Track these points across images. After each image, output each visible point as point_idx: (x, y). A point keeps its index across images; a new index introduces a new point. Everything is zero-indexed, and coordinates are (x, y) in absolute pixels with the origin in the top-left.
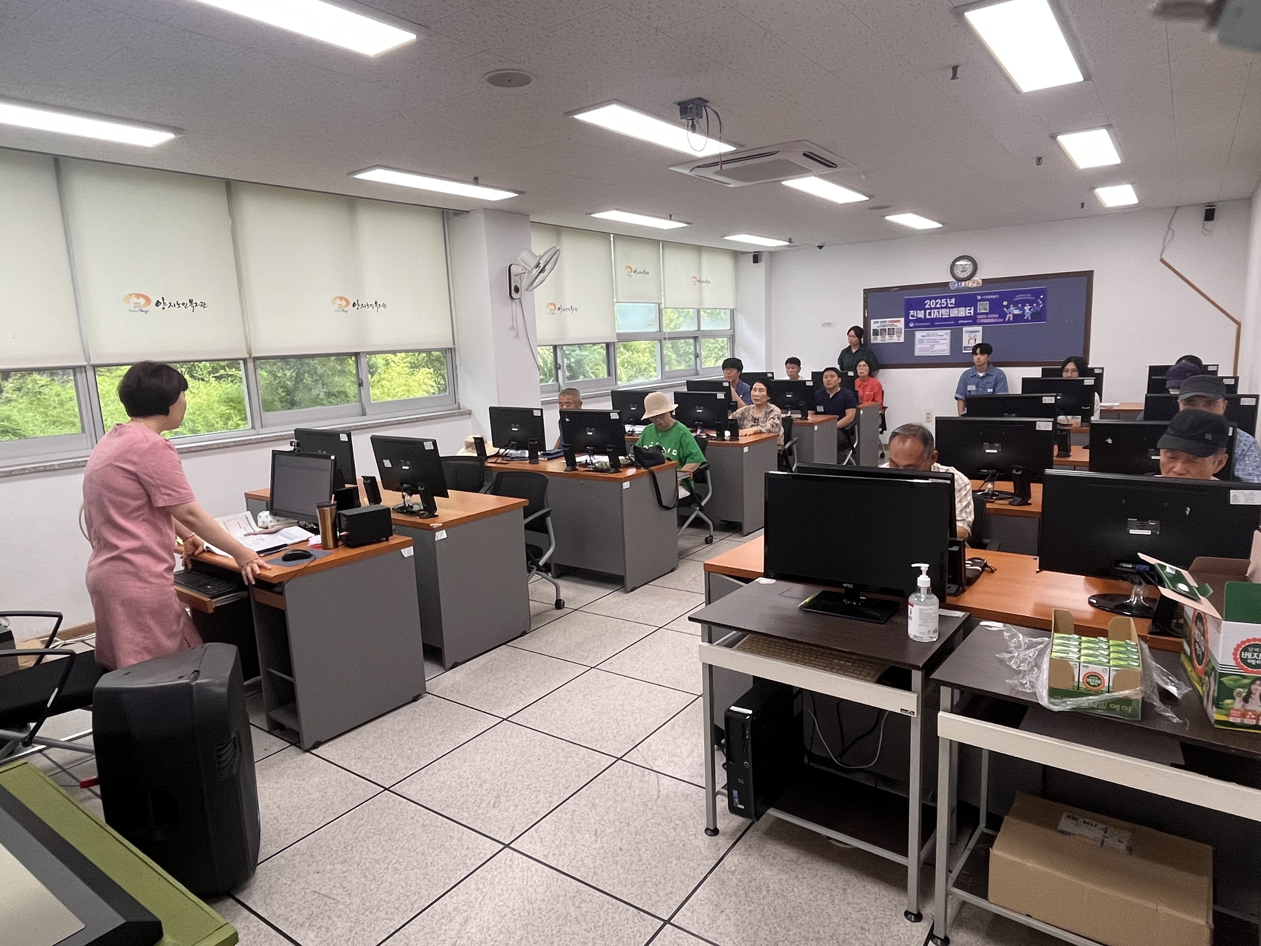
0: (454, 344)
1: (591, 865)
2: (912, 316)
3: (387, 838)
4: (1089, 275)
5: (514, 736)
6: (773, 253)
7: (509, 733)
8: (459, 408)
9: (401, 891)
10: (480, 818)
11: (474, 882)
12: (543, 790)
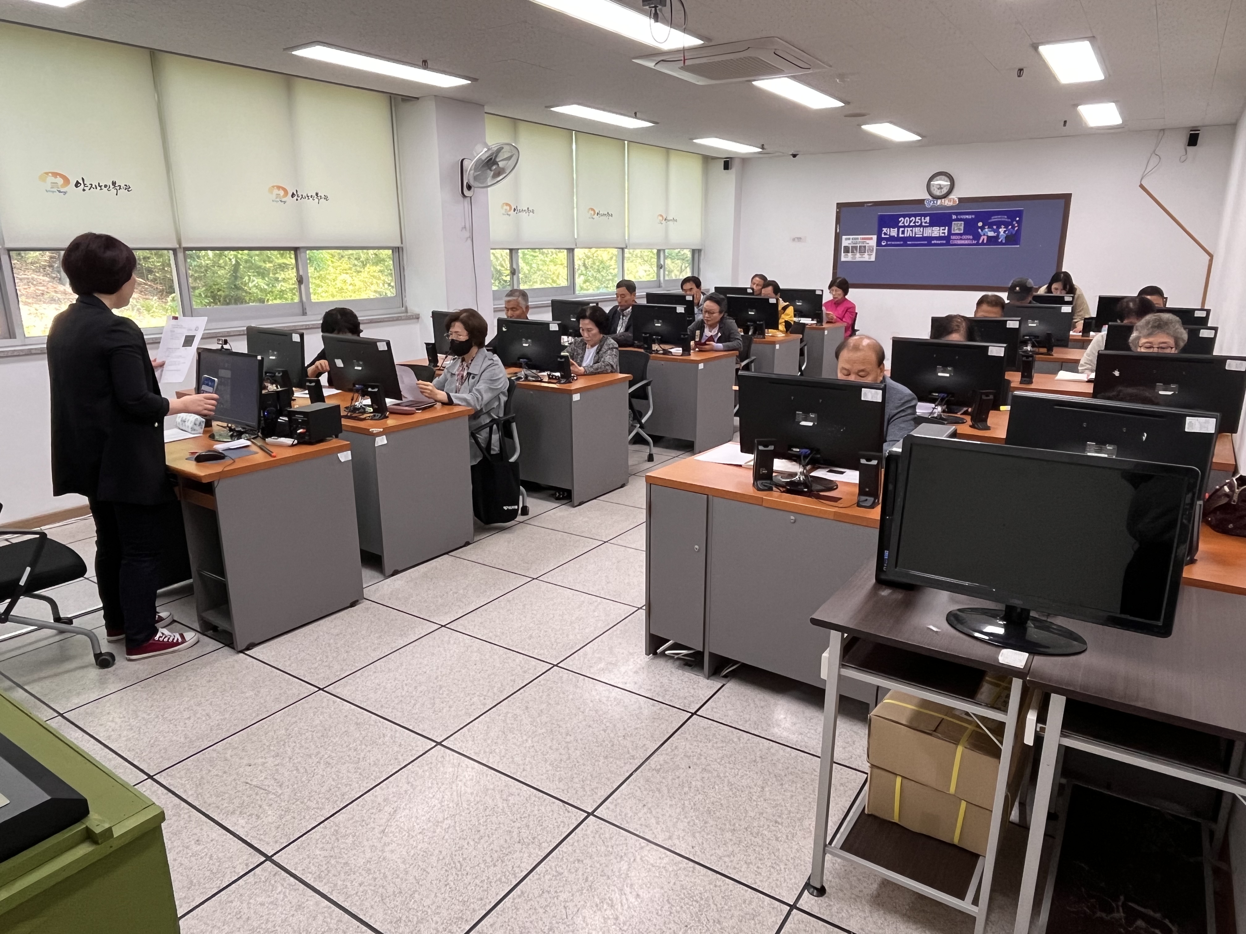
0: (402, 243)
1: (521, 762)
2: (885, 234)
3: (319, 735)
4: (1066, 198)
5: (452, 642)
6: (745, 160)
7: (446, 639)
8: (406, 311)
9: (333, 783)
10: (413, 718)
11: (405, 776)
12: (478, 693)
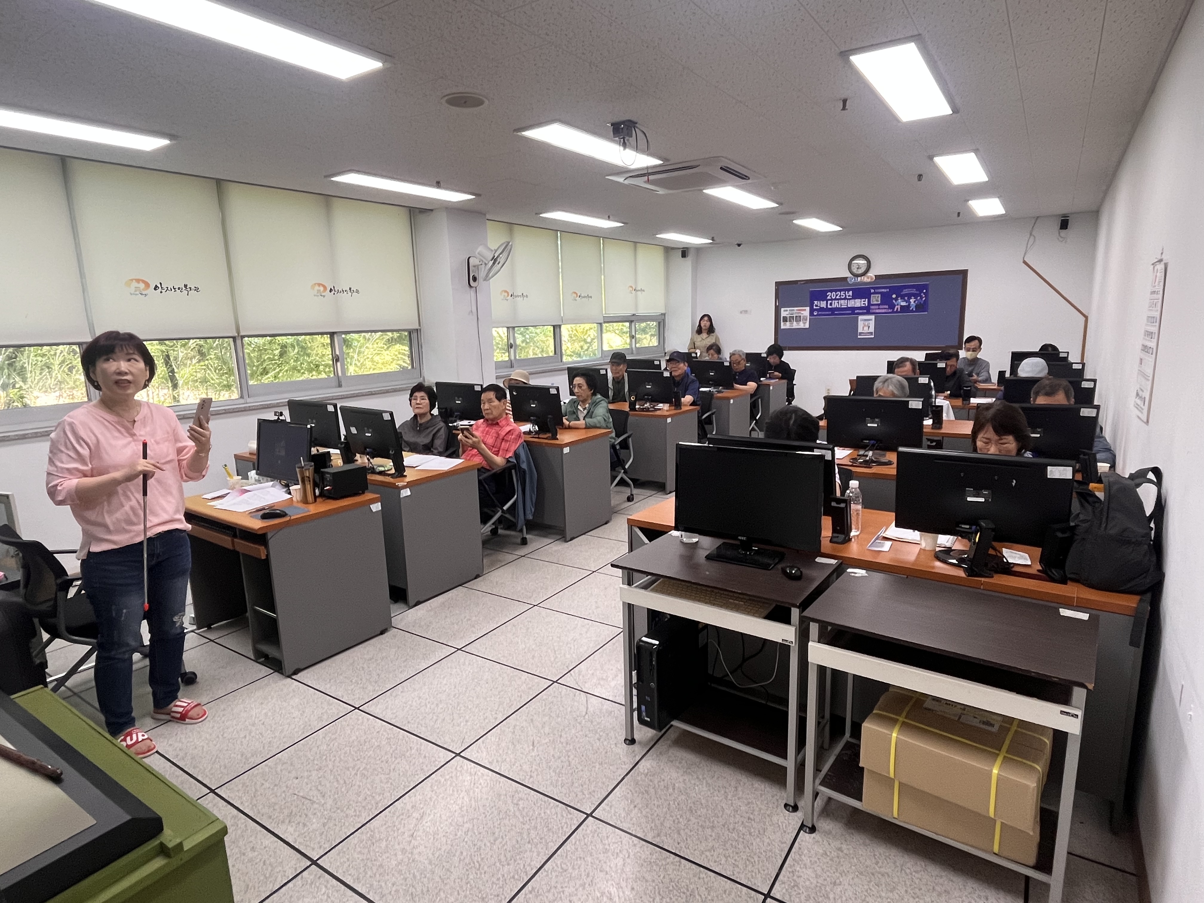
0: (419, 325)
1: (528, 770)
2: (816, 306)
3: (355, 749)
4: (963, 274)
5: (467, 663)
6: (699, 250)
7: (462, 660)
9: (369, 793)
10: (436, 732)
11: (430, 785)
12: (489, 709)
